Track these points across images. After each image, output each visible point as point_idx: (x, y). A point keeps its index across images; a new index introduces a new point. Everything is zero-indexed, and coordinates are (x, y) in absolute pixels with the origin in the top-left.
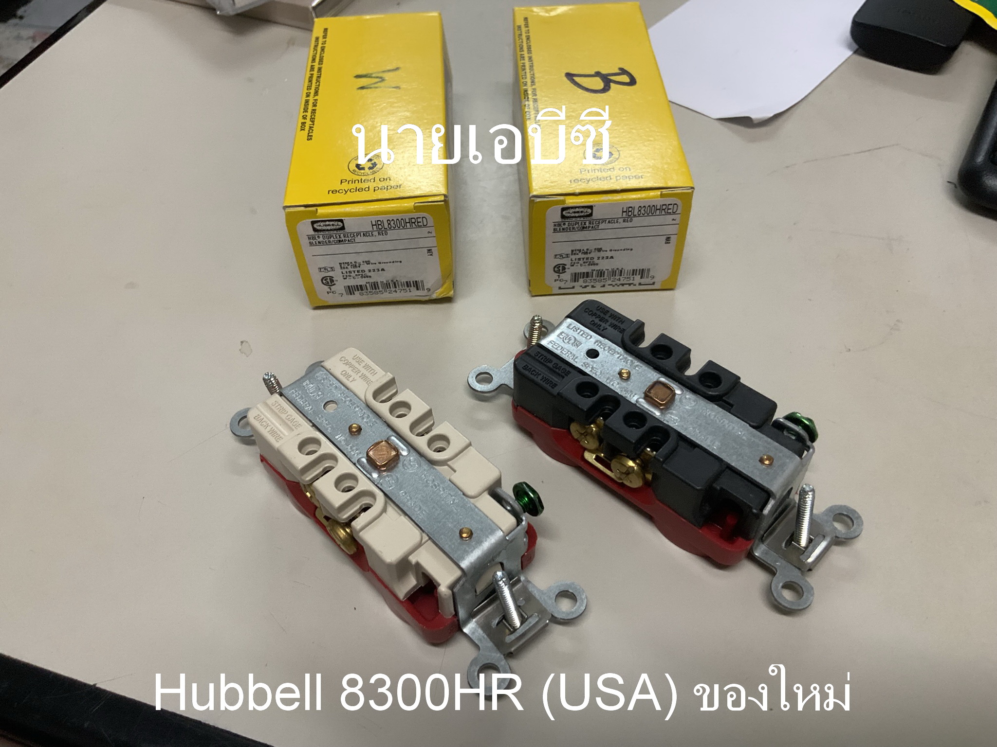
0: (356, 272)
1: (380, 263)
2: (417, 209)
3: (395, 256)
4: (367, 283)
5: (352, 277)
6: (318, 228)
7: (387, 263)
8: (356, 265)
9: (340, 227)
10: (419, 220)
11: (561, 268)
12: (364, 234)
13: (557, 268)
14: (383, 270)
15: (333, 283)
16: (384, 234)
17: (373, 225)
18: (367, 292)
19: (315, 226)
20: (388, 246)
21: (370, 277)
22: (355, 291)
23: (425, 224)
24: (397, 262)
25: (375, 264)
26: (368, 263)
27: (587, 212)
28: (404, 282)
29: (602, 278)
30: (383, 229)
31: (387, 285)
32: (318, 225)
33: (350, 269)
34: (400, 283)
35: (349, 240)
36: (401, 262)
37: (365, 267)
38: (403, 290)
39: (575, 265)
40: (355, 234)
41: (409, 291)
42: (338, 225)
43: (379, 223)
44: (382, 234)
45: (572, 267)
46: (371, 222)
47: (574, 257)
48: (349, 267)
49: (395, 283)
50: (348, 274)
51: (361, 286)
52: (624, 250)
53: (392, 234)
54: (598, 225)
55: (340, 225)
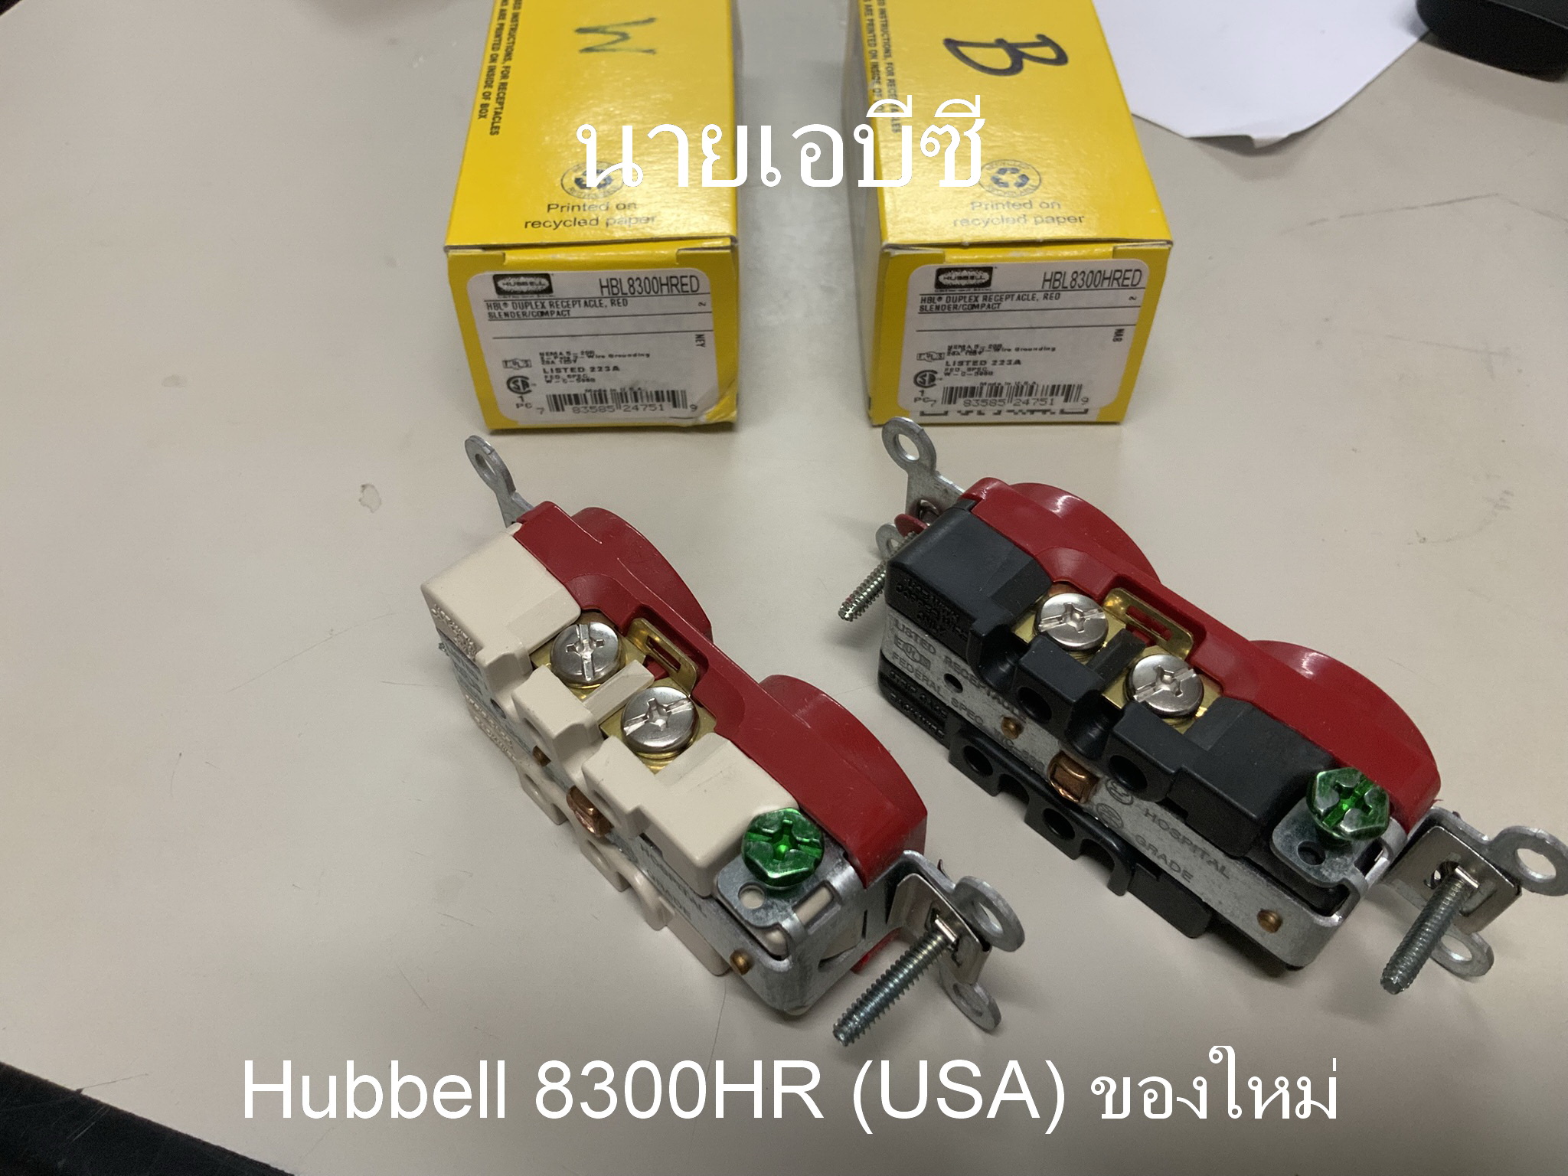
0: (568, 370)
1: (611, 356)
2: (682, 259)
3: (639, 344)
4: (586, 391)
5: (560, 380)
6: (505, 288)
7: (624, 356)
8: (569, 358)
9: (544, 287)
10: (685, 280)
11: (927, 378)
12: (586, 302)
13: (921, 377)
14: (616, 368)
15: (527, 389)
16: (621, 304)
17: (602, 287)
18: (586, 408)
19: (500, 284)
20: (628, 325)
21: (593, 380)
22: (566, 404)
23: (695, 288)
24: (642, 355)
25: (603, 357)
26: (590, 354)
27: (981, 278)
28: (651, 392)
29: (998, 398)
30: (620, 295)
31: (621, 397)
32: (505, 282)
33: (558, 364)
34: (644, 394)
35: (558, 312)
36: (648, 355)
37: (586, 363)
38: (650, 405)
39: (952, 375)
40: (570, 303)
41: (659, 408)
42: (540, 283)
43: (614, 283)
44: (619, 303)
45: (948, 377)
46: (600, 280)
47: (951, 359)
48: (557, 361)
49: (635, 393)
50: (555, 374)
51: (576, 396)
52: (1041, 349)
53: (636, 304)
54: (999, 302)
55: (544, 285)
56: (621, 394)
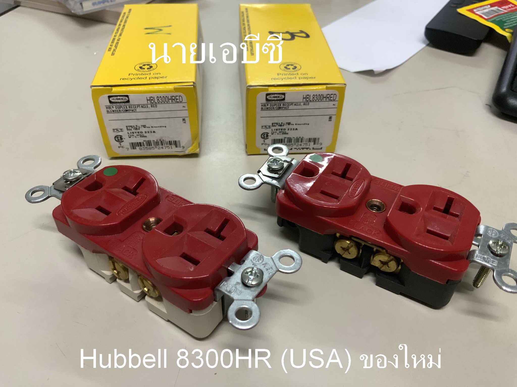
0: (137, 133)
1: (152, 127)
2: (176, 90)
3: (162, 122)
4: (144, 141)
5: (134, 137)
7: (157, 127)
8: (137, 128)
9: (127, 100)
10: (177, 98)
11: (265, 136)
12: (142, 106)
13: (264, 135)
14: (154, 132)
16: (155, 107)
17: (148, 100)
18: (144, 148)
19: (111, 99)
20: (157, 115)
21: (146, 137)
22: (137, 146)
23: (181, 100)
24: (163, 127)
25: (149, 127)
26: (144, 126)
27: (281, 97)
28: (167, 141)
29: (290, 143)
30: (154, 103)
31: (157, 143)
32: (112, 98)
33: (133, 130)
34: (165, 142)
35: (132, 110)
36: (165, 127)
37: (143, 130)
38: (167, 147)
39: (274, 134)
40: (136, 106)
41: (171, 148)
42: (125, 99)
43: (152, 98)
45: (272, 135)
46: (147, 97)
47: (273, 128)
49: (162, 142)
50: (132, 134)
51: (140, 143)
52: (304, 124)
53: (160, 107)
54: (288, 106)
55: (127, 99)
56: (157, 142)
